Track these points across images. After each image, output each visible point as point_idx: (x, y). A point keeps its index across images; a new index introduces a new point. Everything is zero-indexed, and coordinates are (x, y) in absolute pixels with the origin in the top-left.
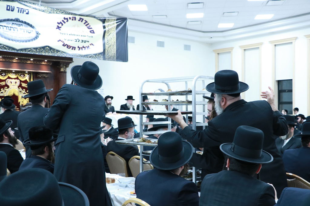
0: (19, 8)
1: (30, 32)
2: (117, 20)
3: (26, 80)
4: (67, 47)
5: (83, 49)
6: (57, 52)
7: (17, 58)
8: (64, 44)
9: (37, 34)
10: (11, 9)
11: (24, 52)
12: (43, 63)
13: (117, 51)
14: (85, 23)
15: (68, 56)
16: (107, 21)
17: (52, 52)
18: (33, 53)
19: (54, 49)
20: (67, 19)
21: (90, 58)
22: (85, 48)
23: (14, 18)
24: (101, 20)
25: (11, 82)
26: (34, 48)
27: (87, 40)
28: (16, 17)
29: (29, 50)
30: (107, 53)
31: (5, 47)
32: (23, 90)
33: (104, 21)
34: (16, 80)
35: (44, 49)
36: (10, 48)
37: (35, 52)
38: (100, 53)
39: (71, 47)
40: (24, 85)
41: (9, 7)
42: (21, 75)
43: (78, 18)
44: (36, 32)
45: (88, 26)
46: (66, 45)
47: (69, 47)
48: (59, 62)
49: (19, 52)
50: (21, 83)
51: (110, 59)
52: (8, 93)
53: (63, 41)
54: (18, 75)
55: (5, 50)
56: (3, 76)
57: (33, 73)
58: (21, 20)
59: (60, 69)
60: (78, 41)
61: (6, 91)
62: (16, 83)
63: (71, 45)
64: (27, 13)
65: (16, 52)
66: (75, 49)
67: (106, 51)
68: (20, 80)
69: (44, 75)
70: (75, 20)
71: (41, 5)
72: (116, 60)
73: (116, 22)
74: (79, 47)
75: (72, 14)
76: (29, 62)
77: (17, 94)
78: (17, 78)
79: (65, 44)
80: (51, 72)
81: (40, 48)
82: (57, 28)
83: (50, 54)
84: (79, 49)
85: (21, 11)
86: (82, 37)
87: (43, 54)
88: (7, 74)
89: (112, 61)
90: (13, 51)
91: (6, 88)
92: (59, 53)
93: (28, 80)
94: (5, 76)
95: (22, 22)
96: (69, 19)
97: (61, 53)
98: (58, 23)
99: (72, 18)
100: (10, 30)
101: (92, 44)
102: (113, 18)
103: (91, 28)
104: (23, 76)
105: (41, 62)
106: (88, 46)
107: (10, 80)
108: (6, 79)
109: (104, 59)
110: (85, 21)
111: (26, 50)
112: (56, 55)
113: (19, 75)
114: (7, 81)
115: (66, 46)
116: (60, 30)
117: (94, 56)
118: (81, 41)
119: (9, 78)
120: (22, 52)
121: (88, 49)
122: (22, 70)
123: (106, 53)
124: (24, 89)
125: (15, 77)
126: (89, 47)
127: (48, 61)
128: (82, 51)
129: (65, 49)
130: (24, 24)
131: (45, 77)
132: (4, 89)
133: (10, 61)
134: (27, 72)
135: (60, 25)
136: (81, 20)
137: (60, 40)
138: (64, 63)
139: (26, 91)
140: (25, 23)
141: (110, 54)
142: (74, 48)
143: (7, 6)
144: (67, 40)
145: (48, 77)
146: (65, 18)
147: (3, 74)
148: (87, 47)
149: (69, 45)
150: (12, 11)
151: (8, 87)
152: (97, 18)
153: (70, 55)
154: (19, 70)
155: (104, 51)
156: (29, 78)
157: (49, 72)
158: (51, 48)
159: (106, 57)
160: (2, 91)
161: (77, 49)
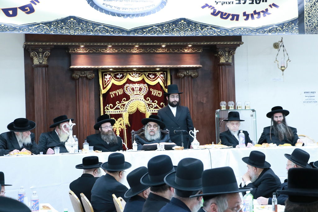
3: (159, 83)
4: (222, 17)
5: (256, 16)
6: (202, 29)
7: (137, 46)
8: (215, 11)
11: (140, 35)
12: (186, 51)
15: (223, 34)
17: (191, 30)
18: (156, 35)
19: (196, 23)
21: (270, 34)
22: (259, 13)
25: (133, 89)
26: (158, 26)
29: (149, 30)
30: (308, 18)
31: (107, 28)
32: (153, 102)
34: (142, 85)
35: (176, 26)
36: (114, 29)
37: (160, 31)
38: (293, 21)
39: (229, 15)
40: (155, 93)
42: (150, 76)
46: (219, 12)
47: (224, 16)
48: (215, 45)
49: (131, 35)
50: (149, 89)
51: (314, 30)
52: (127, 109)
53: (213, 6)
54: (143, 76)
55: (108, 34)
56: (118, 78)
57: (171, 69)
59: (219, 59)
60: (243, 1)
61: (124, 105)
62: (140, 89)
63: (228, 12)
65: (126, 35)
66: (237, 19)
67: (306, 15)
68: (148, 85)
69: (190, 73)
74: (247, 13)
76: (160, 51)
77: (142, 110)
78: (143, 82)
79: (217, 11)
80: (201, 66)
81: (169, 24)
83: (189, 34)
84: (245, 17)
87: (176, 35)
88: (125, 74)
90: (121, 34)
91: (124, 100)
92: (205, 29)
93: (162, 84)
94: (121, 78)
97: (211, 29)
101: (274, 5)
104: (154, 76)
105: (181, 49)
106: (265, 10)
107: (131, 86)
108: (124, 84)
109: (302, 31)
111: (144, 30)
112: (200, 35)
113: (145, 75)
114: (125, 87)
115: (219, 15)
117: (279, 28)
118: (248, 2)
119: (129, 81)
120: (136, 35)
121: (264, 16)
122: (148, 66)
123: (305, 19)
124: (155, 101)
125: (140, 79)
126: (269, 12)
127: (193, 46)
128: (253, 20)
129: (217, 21)
131: (191, 76)
132: (120, 103)
133: (127, 51)
134: (158, 69)
137: (207, 5)
138: (224, 47)
139: (159, 104)
141: (315, 20)
142: (236, 17)
144: (220, 4)
145: (197, 77)
147: (118, 76)
148: (263, 12)
149: (224, 12)
151: (128, 98)
153: (227, 30)
154: (144, 66)
155: (299, 15)
156: (163, 80)
157: (198, 66)
158: (189, 22)
159: (306, 27)
160: (118, 105)
161: (242, 18)
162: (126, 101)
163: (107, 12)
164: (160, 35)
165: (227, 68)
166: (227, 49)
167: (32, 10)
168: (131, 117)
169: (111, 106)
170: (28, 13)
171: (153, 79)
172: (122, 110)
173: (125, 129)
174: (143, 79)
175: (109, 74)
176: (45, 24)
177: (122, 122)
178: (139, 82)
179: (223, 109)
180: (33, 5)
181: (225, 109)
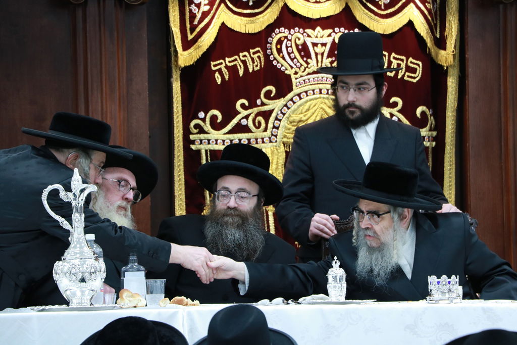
3: (410, 24)
25: (304, 51)
40: (394, 65)
52: (280, 132)
56: (245, 5)
61: (266, 115)
78: (345, 19)
91: (268, 95)
93: (422, 27)
94: (258, 3)
107: (298, 36)
108: (270, 29)
114: (274, 39)
119: (289, 18)
124: (394, 99)
125: (332, 8)
132: (252, 105)
139: (408, 111)
151: (283, 85)
156: (429, 11)
160: (243, 114)
162: (279, 96)
169: (214, 118)
171: (387, 7)
172: (258, 133)
174: (348, 10)
178: (327, 23)
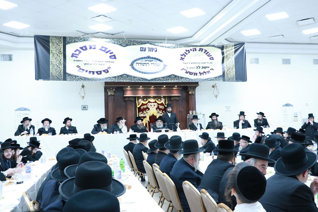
0: (149, 48)
1: (158, 65)
2: (235, 45)
3: (162, 103)
4: (190, 74)
5: (204, 74)
6: (181, 79)
7: (153, 87)
8: (187, 72)
9: (164, 66)
10: (143, 50)
11: (154, 82)
12: (174, 88)
13: (236, 73)
14: (205, 52)
15: (190, 81)
16: (226, 48)
17: (177, 79)
18: (161, 82)
19: (178, 77)
20: (189, 51)
21: (211, 81)
22: (206, 73)
23: (146, 56)
24: (219, 47)
25: (151, 105)
26: (162, 78)
27: (207, 66)
28: (148, 55)
29: (158, 80)
30: (227, 75)
31: (140, 79)
32: (160, 111)
33: (222, 48)
35: (170, 78)
36: (143, 79)
37: (163, 80)
38: (220, 76)
39: (193, 73)
40: (161, 107)
41: (142, 49)
42: (159, 99)
43: (198, 48)
44: (164, 65)
45: (208, 54)
46: (189, 72)
47: (191, 73)
48: (187, 86)
49: (150, 82)
50: (158, 105)
51: (229, 80)
52: (148, 114)
53: (186, 69)
54: (156, 99)
55: (140, 81)
57: (168, 97)
58: (151, 57)
59: (189, 92)
60: (199, 67)
61: (147, 112)
62: (154, 105)
63: (193, 72)
64: (156, 51)
65: (148, 82)
66: (197, 75)
67: (226, 74)
68: (158, 103)
69: (176, 98)
70: (196, 50)
71: (167, 43)
72: (235, 81)
73: (234, 47)
74: (201, 72)
75: (193, 46)
76: (163, 88)
77: (155, 114)
78: (155, 102)
80: (181, 95)
81: (167, 77)
82: (181, 59)
83: (176, 81)
84: (200, 74)
85: (151, 50)
86: (203, 64)
87: (170, 82)
88: (147, 99)
89: (231, 82)
90: (146, 81)
91: (147, 110)
92: (183, 79)
93: (164, 103)
94: (146, 101)
95: (152, 58)
96: (190, 50)
97: (185, 79)
98: (181, 55)
99: (192, 50)
100: (144, 65)
101: (212, 69)
102: (231, 45)
103: (211, 56)
105: (172, 88)
109: (224, 80)
110: (205, 50)
111: (156, 80)
112: (180, 81)
114: (148, 104)
115: (189, 73)
116: (183, 60)
117: (214, 79)
118: (201, 68)
119: (149, 102)
120: (152, 82)
121: (208, 74)
122: (158, 95)
125: (154, 101)
126: (210, 72)
127: (178, 86)
129: (188, 76)
130: (154, 60)
131: (176, 99)
133: (149, 89)
134: (162, 97)
135: (183, 57)
136: (201, 50)
137: (183, 69)
138: (191, 87)
139: (162, 112)
140: (155, 58)
141: (229, 76)
143: (141, 48)
144: (189, 68)
145: (179, 100)
146: (186, 51)
147: (144, 100)
148: (207, 72)
149: (191, 72)
150: (145, 51)
152: (215, 47)
153: (192, 80)
154: (156, 95)
155: (223, 74)
156: (164, 101)
157: (179, 95)
158: (176, 76)
159: (226, 79)
160: (144, 112)
161: (198, 74)
162: (149, 110)
163: (140, 72)
164: (163, 82)
165: (192, 96)
166: (192, 88)
167: (108, 72)
168: (150, 117)
169: (141, 113)
170: (106, 73)
171: (160, 101)
172: (146, 114)
173: (148, 123)
174: (156, 101)
175: (141, 99)
176: (113, 77)
177: (146, 120)
178: (154, 102)
179: (190, 114)
180: (108, 69)
181: (191, 114)
